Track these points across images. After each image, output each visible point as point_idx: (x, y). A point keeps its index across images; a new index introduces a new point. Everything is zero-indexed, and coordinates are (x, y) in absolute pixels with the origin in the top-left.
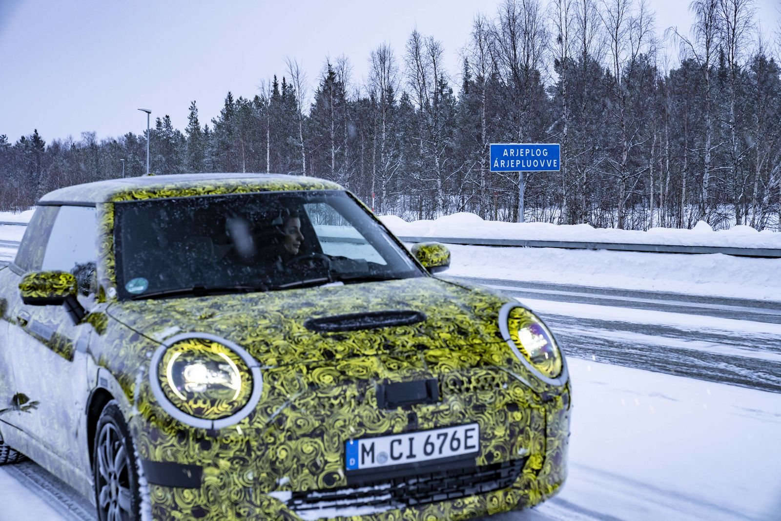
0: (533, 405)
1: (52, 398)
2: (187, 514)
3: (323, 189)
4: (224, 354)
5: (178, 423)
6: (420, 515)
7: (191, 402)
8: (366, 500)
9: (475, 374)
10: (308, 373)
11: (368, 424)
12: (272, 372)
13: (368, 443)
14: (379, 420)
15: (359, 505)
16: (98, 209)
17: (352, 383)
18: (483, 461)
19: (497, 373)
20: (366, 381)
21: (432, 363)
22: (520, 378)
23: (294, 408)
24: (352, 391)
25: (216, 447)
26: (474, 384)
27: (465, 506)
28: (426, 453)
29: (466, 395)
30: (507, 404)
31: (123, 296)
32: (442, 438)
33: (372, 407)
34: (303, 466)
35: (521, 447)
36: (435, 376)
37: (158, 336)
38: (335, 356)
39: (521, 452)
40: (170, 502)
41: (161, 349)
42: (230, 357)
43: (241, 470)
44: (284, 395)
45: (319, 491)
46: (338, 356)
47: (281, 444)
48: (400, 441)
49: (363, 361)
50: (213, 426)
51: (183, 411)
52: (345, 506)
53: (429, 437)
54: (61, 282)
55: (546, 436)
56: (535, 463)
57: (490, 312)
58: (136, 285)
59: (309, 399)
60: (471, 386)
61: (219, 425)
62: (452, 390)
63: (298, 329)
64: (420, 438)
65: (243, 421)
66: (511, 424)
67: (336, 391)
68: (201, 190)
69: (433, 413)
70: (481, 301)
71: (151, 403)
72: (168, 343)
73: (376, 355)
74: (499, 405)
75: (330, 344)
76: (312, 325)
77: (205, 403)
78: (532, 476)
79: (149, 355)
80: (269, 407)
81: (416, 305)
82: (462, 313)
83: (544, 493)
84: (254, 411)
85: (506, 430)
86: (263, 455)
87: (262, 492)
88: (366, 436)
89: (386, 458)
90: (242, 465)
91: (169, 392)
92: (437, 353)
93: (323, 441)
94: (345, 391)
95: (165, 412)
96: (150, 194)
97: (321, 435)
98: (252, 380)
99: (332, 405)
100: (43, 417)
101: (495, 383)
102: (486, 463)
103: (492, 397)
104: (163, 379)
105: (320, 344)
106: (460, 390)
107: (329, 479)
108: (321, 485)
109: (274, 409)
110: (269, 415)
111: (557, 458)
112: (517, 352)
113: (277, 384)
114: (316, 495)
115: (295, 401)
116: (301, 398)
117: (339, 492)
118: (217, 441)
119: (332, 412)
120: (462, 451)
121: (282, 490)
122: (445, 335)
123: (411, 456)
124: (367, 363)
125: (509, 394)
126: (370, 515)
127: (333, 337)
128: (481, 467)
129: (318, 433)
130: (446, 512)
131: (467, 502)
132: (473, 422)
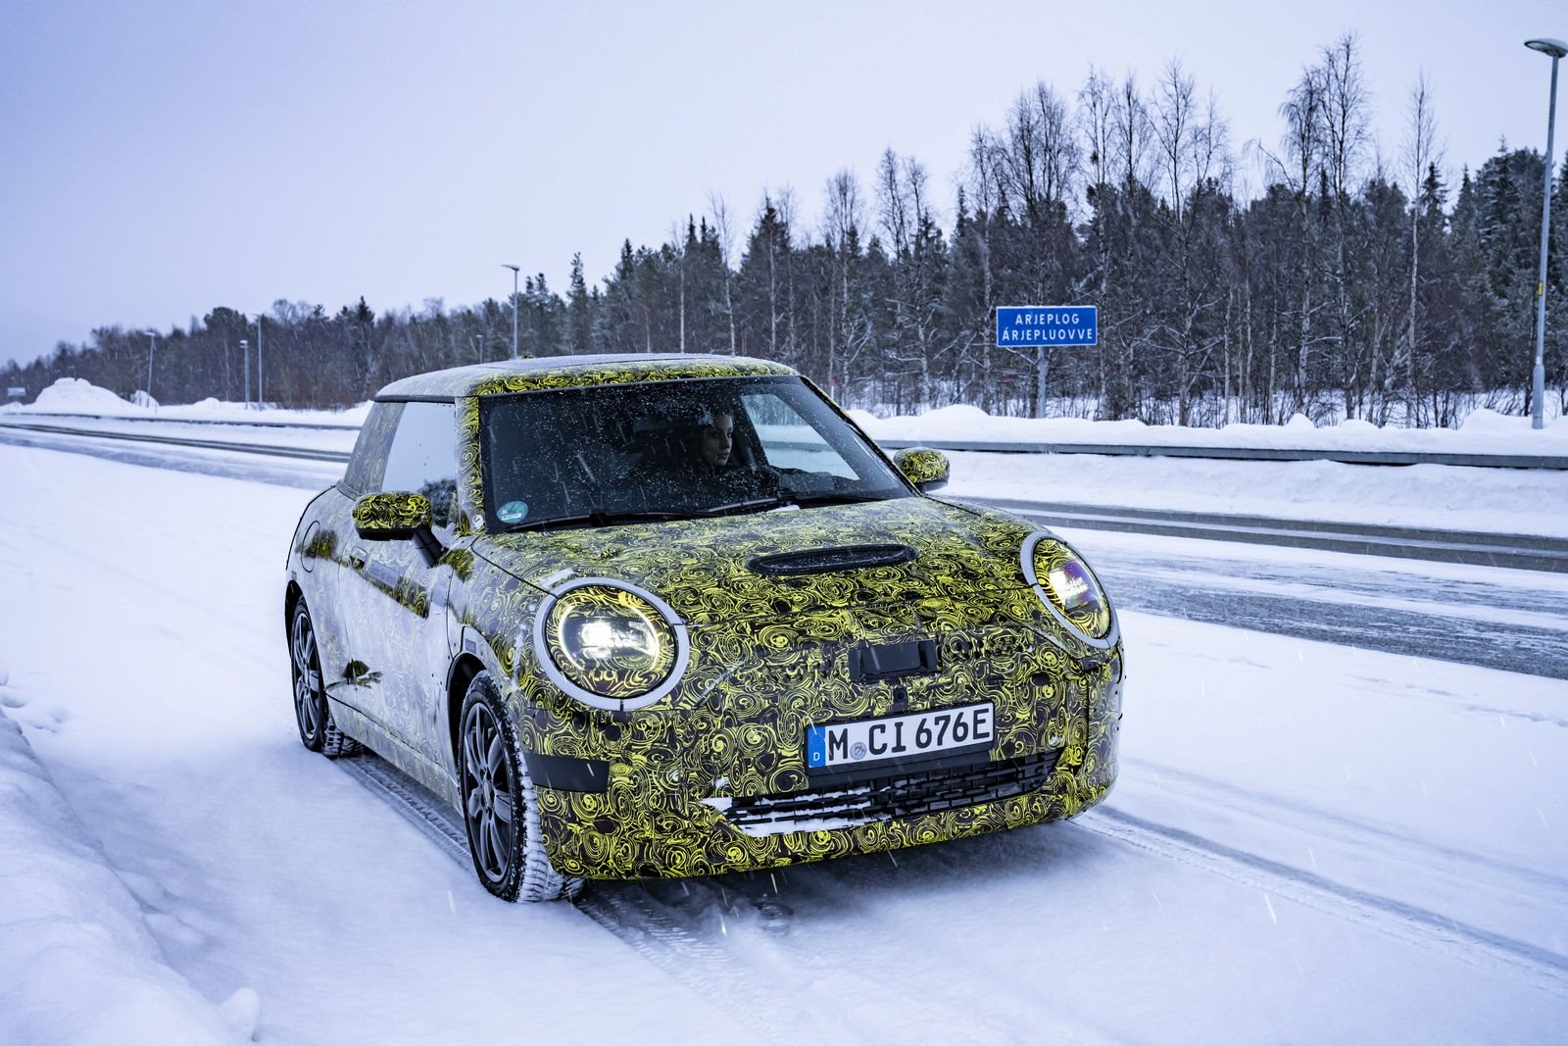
0: (1069, 677)
1: (399, 667)
2: (589, 827)
3: (769, 375)
4: (635, 607)
5: (574, 704)
6: (912, 829)
7: (592, 674)
8: (836, 809)
9: (988, 633)
10: (752, 633)
11: (837, 704)
12: (703, 632)
13: (838, 730)
14: (854, 699)
15: (826, 817)
16: (458, 405)
17: (816, 646)
18: (1000, 755)
19: (1018, 631)
20: (835, 644)
21: (927, 619)
22: (1052, 638)
23: (734, 682)
24: (815, 657)
25: (627, 736)
26: (986, 646)
27: (974, 817)
28: (920, 744)
29: (974, 663)
30: (1034, 675)
31: (494, 527)
32: (942, 723)
33: (844, 680)
34: (748, 761)
35: (1053, 734)
36: (931, 636)
37: (545, 582)
38: (790, 609)
39: (1053, 742)
40: (565, 810)
41: (548, 600)
42: (643, 611)
43: (662, 768)
44: (720, 664)
45: (770, 797)
46: (795, 609)
47: (717, 732)
48: (883, 728)
49: (831, 616)
50: (622, 706)
51: (580, 686)
52: (806, 818)
53: (924, 721)
54: (409, 508)
55: (1088, 719)
56: (1072, 757)
57: (1007, 544)
58: (510, 512)
59: (755, 669)
60: (983, 650)
61: (630, 705)
62: (955, 655)
63: (738, 572)
64: (911, 723)
65: (663, 700)
66: (1038, 703)
67: (793, 659)
68: (599, 377)
69: (929, 688)
70: (994, 530)
71: (536, 674)
72: (558, 591)
73: (847, 608)
74: (1022, 677)
75: (783, 592)
76: (757, 566)
77: (610, 675)
78: (1069, 775)
79: (532, 608)
80: (700, 680)
81: (902, 537)
82: (968, 547)
83: (1085, 800)
84: (679, 687)
85: (1031, 712)
86: (692, 747)
87: (692, 799)
88: (835, 721)
89: (864, 751)
90: (663, 761)
91: (561, 659)
92: (935, 604)
93: (775, 728)
94: (805, 658)
95: (556, 687)
96: (529, 384)
97: (772, 719)
98: (676, 643)
99: (788, 676)
100: (388, 693)
101: (1016, 645)
102: (1004, 757)
103: (1012, 665)
104: (552, 642)
105: (769, 593)
106: (966, 656)
107: (784, 779)
108: (774, 789)
109: (707, 684)
110: (699, 692)
111: (1104, 750)
112: (1047, 602)
113: (711, 650)
114: (765, 802)
115: (735, 672)
116: (743, 668)
117: (799, 799)
118: (628, 727)
119: (787, 688)
120: (970, 741)
121: (719, 796)
122: (944, 579)
123: (899, 748)
124: (836, 619)
125: (1035, 661)
126: (844, 830)
127: (786, 582)
128: (996, 762)
129: (768, 716)
130: (949, 825)
131: (977, 812)
132: (985, 701)
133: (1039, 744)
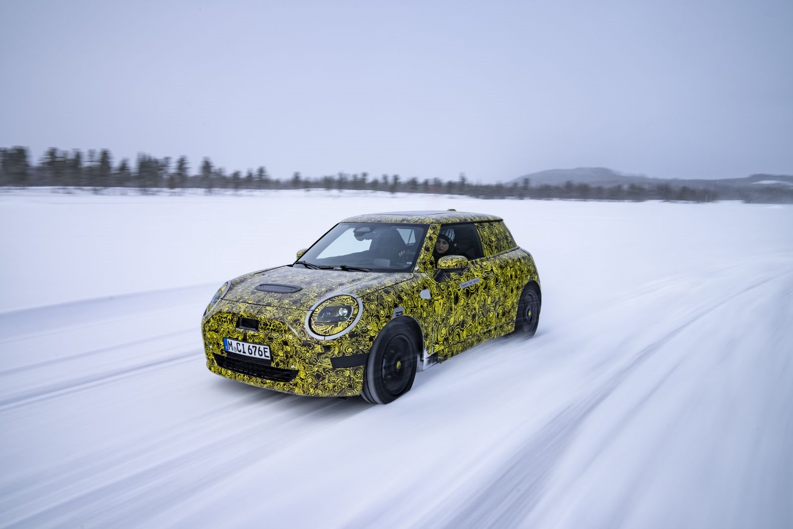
0: (297, 346)
9: (274, 322)
11: (231, 333)
13: (230, 341)
14: (233, 332)
17: (231, 313)
18: (274, 365)
19: (283, 325)
20: (235, 314)
22: (293, 330)
23: (213, 318)
24: (230, 316)
26: (272, 327)
28: (249, 353)
29: (267, 331)
30: (283, 341)
32: (254, 348)
33: (234, 326)
34: (215, 343)
35: (292, 364)
36: (259, 319)
39: (293, 367)
47: (208, 332)
48: (239, 344)
53: (249, 346)
56: (302, 375)
59: (217, 316)
60: (270, 328)
62: (263, 327)
64: (246, 345)
66: (286, 352)
67: (225, 315)
69: (252, 336)
74: (279, 341)
78: (299, 381)
85: (284, 353)
88: (230, 338)
89: (236, 350)
93: (218, 335)
94: (228, 316)
97: (217, 332)
99: (223, 321)
101: (281, 329)
102: (276, 367)
103: (278, 336)
106: (265, 328)
107: (222, 351)
108: (221, 354)
115: (214, 315)
120: (263, 357)
123: (244, 352)
125: (285, 336)
128: (272, 367)
129: (216, 331)
130: (258, 383)
131: (267, 382)
132: (267, 345)
133: (288, 366)
